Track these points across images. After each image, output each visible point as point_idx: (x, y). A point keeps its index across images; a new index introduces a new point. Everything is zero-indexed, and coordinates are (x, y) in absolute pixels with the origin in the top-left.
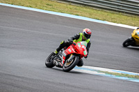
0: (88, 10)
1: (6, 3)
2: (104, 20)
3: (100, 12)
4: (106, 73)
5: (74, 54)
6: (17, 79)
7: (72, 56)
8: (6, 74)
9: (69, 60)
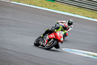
0: (82, 10)
1: (26, 4)
2: (93, 18)
3: (90, 12)
4: (94, 56)
5: (54, 39)
6: (32, 57)
7: (52, 40)
8: (24, 54)
9: (50, 42)
